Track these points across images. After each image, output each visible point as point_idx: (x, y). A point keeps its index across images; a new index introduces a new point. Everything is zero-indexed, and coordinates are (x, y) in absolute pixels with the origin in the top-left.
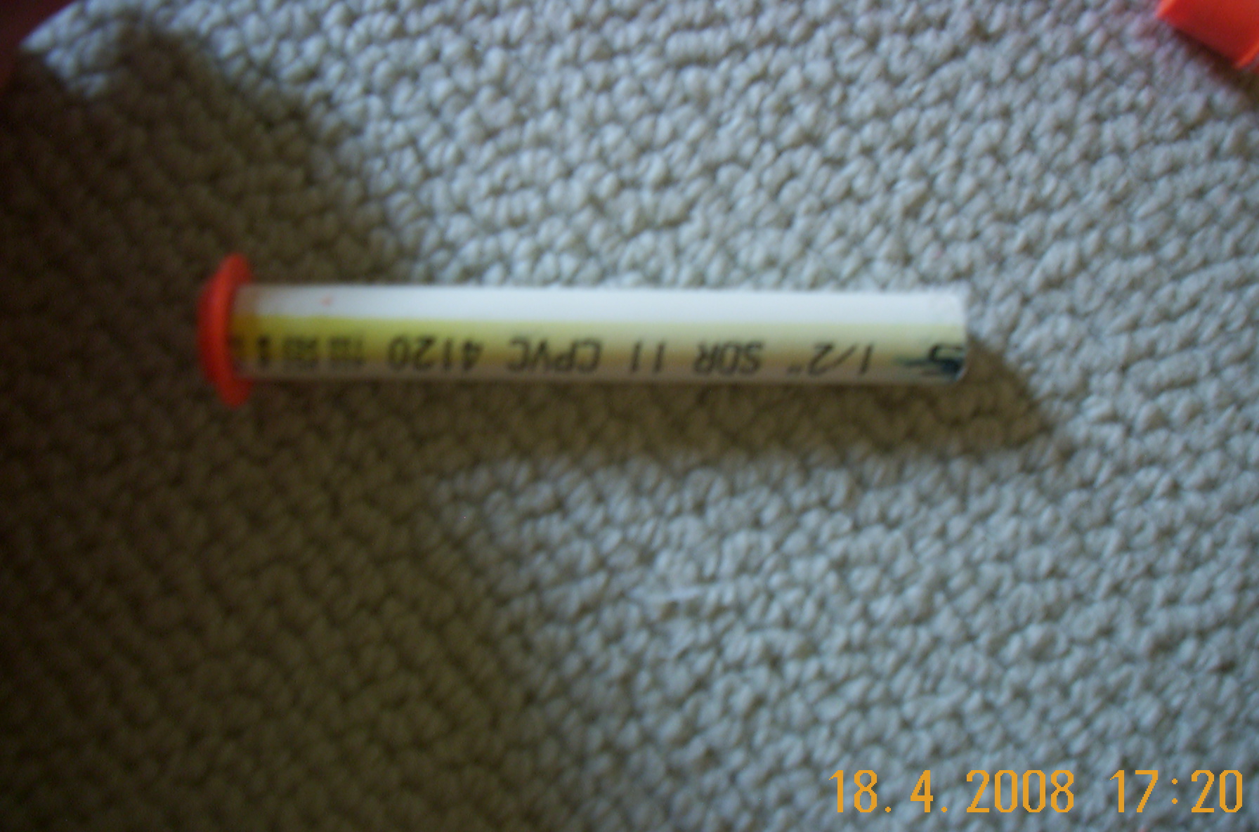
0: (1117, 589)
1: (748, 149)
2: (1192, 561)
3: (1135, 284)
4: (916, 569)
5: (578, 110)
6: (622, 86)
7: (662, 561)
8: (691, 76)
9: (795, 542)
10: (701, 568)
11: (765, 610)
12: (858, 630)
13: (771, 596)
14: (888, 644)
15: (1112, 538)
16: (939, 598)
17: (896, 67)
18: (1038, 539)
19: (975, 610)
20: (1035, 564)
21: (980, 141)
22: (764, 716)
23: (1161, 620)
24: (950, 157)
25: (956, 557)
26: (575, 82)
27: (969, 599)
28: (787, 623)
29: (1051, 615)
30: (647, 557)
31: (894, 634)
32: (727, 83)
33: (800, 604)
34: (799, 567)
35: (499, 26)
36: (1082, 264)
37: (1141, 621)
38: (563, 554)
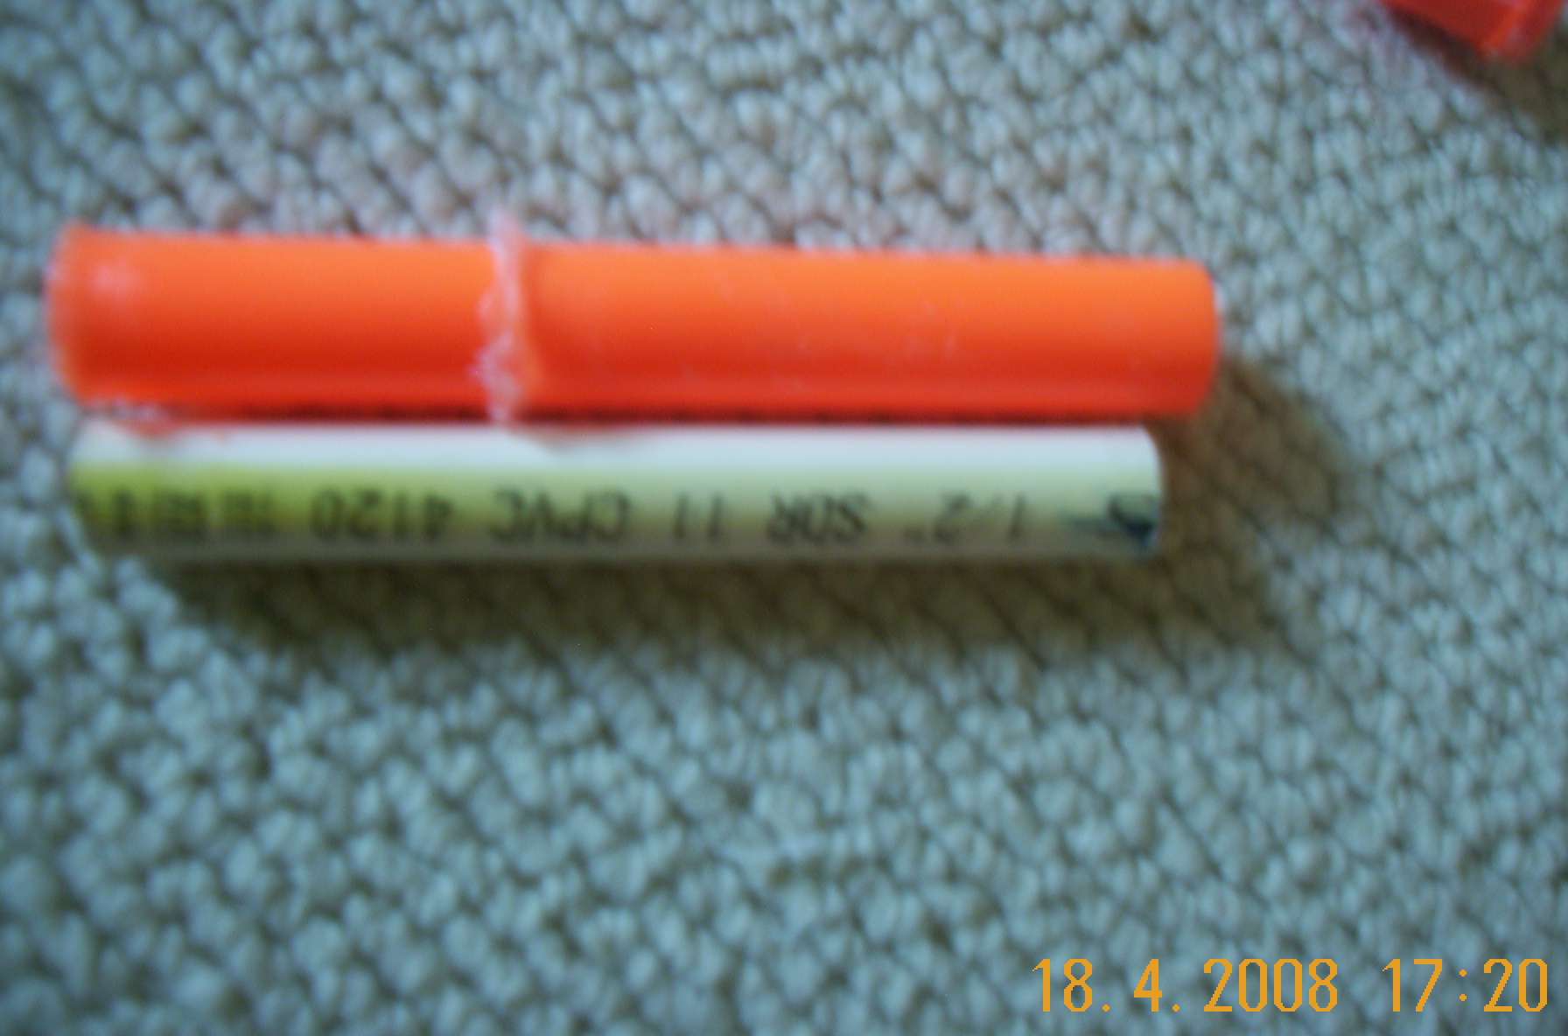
0: (1407, 780)
1: (835, 202)
2: (1500, 729)
3: (1380, 354)
4: (1128, 774)
5: (589, 161)
6: (650, 123)
7: (764, 802)
8: (747, 108)
9: (953, 756)
10: (818, 802)
11: (919, 859)
12: (1054, 876)
13: (924, 836)
14: (1100, 890)
15: (1391, 709)
16: (1164, 817)
17: (1029, 77)
18: (1291, 719)
19: (1215, 830)
20: (1291, 755)
21: (1154, 170)
22: (932, 1017)
23: (1468, 818)
24: (1117, 195)
25: (1182, 756)
26: (582, 122)
27: (1206, 814)
28: (953, 875)
29: (1321, 826)
30: (740, 797)
31: (1103, 875)
32: (798, 110)
33: (969, 847)
34: (962, 792)
35: (465, 51)
36: (1308, 331)
37: (1443, 820)
38: (616, 806)
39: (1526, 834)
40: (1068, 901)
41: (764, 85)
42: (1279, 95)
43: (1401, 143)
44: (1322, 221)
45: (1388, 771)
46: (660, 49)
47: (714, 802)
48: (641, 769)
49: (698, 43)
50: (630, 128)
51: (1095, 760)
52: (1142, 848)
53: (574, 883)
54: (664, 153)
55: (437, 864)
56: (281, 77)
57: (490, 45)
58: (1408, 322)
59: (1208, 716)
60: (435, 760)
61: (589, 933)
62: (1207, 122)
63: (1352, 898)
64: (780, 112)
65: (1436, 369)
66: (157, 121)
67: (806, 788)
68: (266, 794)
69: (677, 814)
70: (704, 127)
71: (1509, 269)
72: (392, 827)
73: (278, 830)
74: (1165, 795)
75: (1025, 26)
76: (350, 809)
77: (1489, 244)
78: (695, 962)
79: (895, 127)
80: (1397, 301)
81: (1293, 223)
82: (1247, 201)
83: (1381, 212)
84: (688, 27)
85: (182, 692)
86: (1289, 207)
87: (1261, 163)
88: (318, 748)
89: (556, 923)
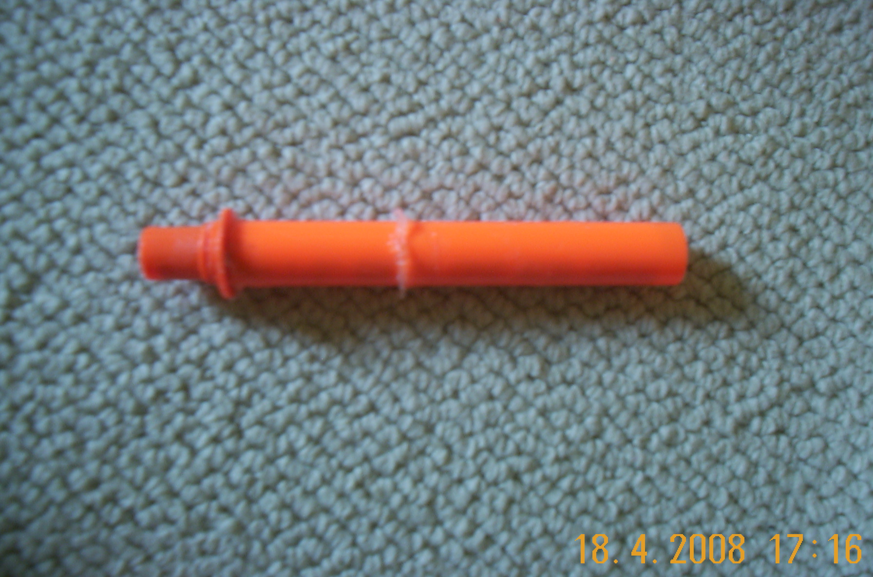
39: (762, 414)
40: (567, 458)
41: (412, 133)
42: (633, 109)
43: (689, 124)
44: (657, 164)
45: (700, 394)
46: (367, 122)
47: (418, 431)
48: (388, 421)
49: (383, 117)
50: (360, 158)
51: (574, 401)
52: (598, 435)
53: (366, 468)
54: (375, 167)
55: (312, 466)
56: (215, 155)
57: (298, 130)
58: (697, 202)
59: (621, 378)
60: (307, 424)
61: (374, 488)
62: (603, 127)
63: (688, 448)
64: (421, 144)
65: (709, 220)
66: (169, 179)
67: (457, 423)
68: (243, 444)
69: (404, 437)
70: (391, 153)
71: (740, 174)
72: (292, 453)
73: (248, 457)
74: (605, 412)
75: (522, 95)
76: (276, 449)
77: (731, 163)
78: (417, 497)
79: (469, 144)
80: (691, 193)
81: (645, 166)
82: (623, 158)
83: (682, 155)
84: (379, 112)
85: (205, 406)
86: (641, 158)
87: (628, 141)
88: (260, 422)
89: (360, 485)
